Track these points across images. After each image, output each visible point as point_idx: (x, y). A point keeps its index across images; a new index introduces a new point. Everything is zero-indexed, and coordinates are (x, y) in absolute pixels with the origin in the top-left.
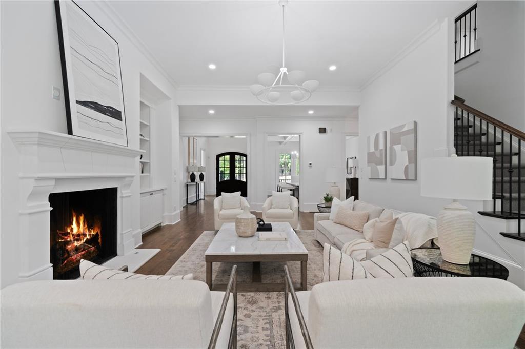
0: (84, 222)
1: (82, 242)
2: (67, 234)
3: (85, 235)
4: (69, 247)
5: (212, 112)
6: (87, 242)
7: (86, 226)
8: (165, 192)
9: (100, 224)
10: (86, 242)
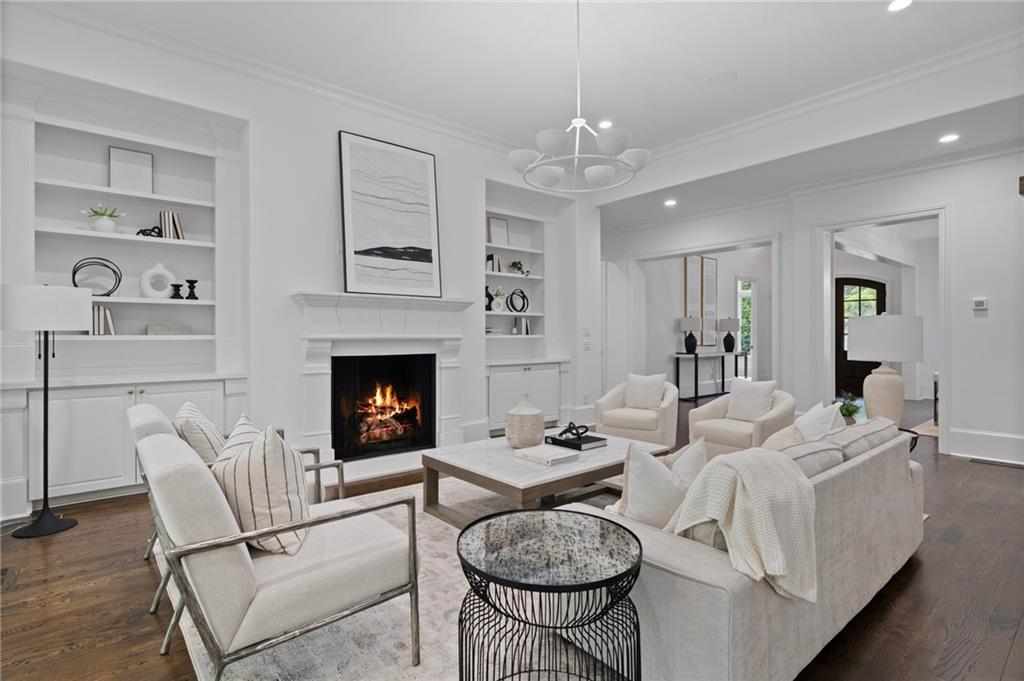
0: (392, 394)
1: (388, 416)
2: (369, 405)
3: (393, 409)
4: (370, 419)
5: (670, 203)
6: (396, 417)
7: (395, 398)
8: (564, 367)
9: (419, 397)
10: (394, 417)
